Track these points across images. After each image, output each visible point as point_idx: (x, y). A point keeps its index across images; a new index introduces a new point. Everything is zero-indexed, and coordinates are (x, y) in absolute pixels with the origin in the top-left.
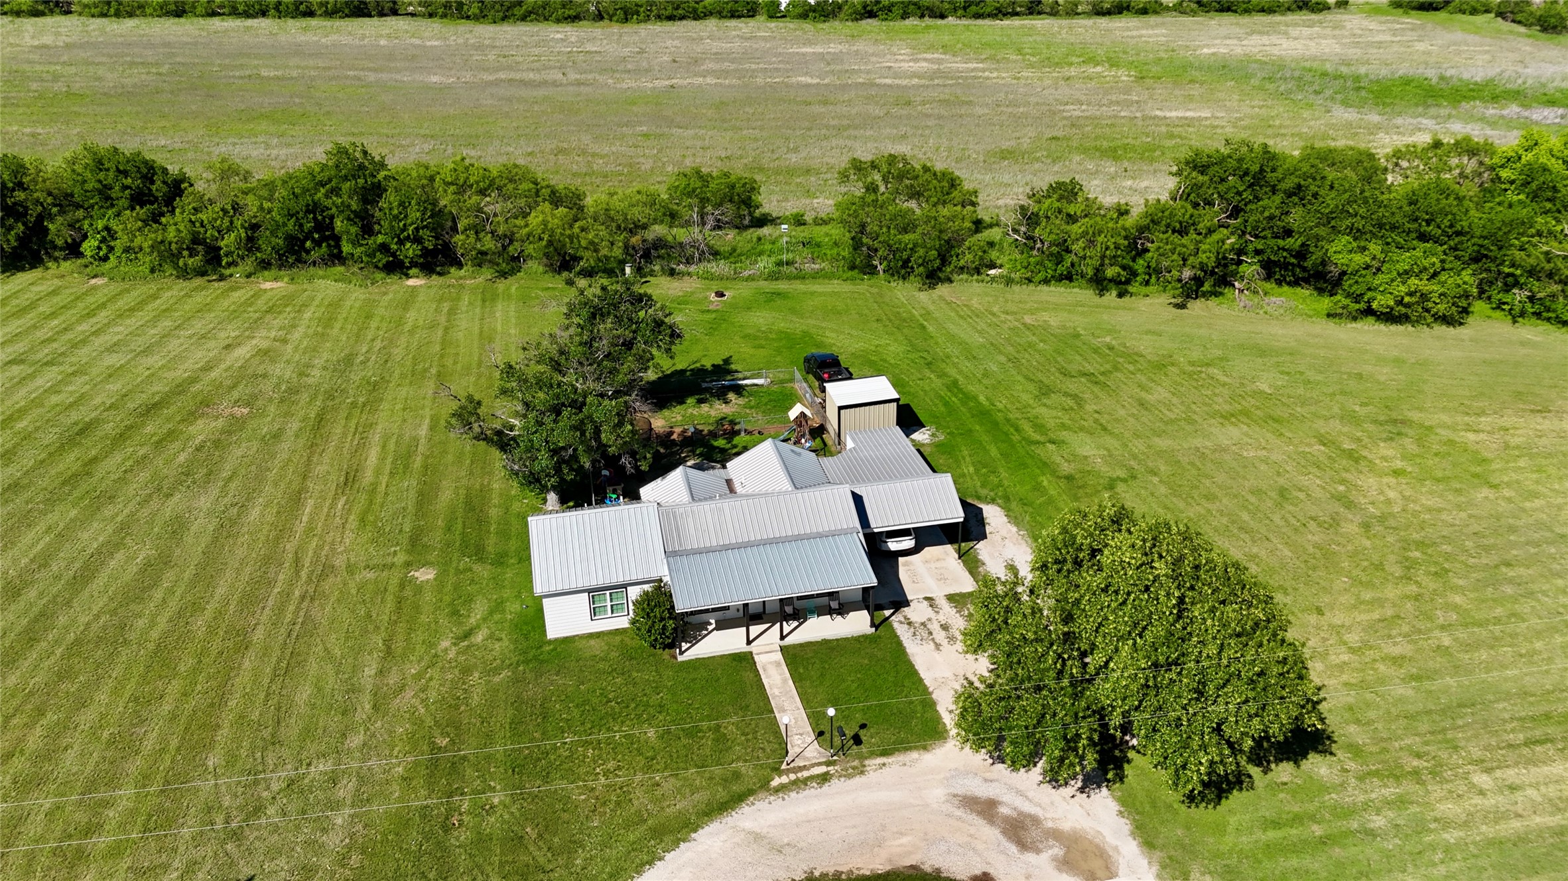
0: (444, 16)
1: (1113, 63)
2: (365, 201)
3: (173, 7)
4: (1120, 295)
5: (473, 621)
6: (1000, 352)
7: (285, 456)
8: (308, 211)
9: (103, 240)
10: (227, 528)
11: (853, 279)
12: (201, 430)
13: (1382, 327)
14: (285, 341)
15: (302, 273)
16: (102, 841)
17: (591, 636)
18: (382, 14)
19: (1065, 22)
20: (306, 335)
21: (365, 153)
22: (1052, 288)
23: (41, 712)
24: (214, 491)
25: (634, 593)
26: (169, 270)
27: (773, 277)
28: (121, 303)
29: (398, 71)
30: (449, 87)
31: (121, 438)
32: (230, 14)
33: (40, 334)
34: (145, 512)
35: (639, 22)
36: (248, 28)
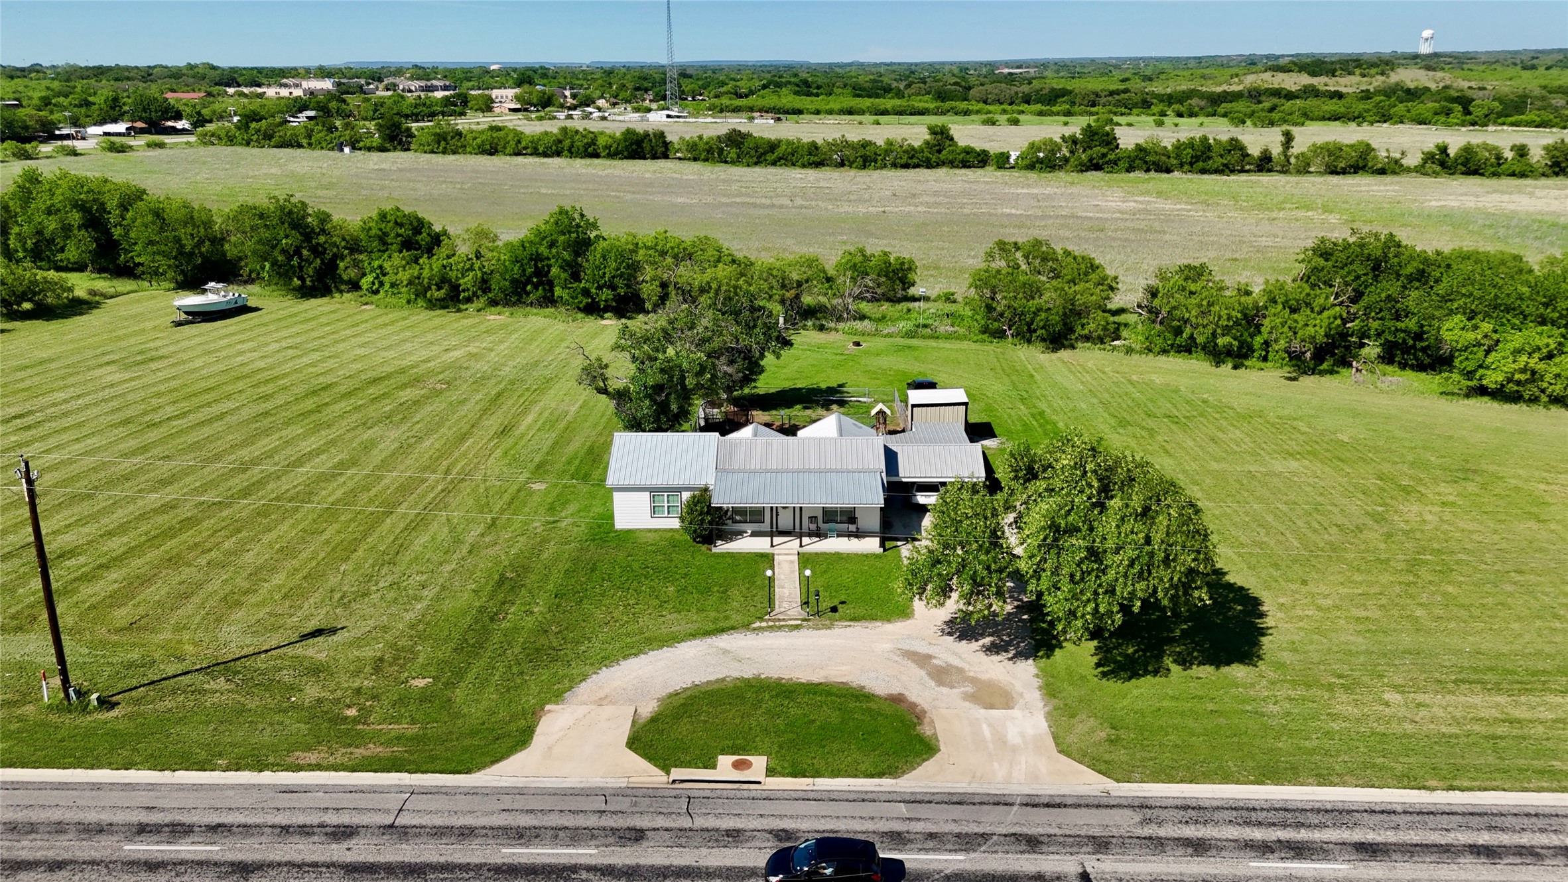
0: (706, 160)
1: (1326, 209)
2: (577, 254)
3: (488, 147)
4: (1235, 367)
5: (563, 514)
6: (1095, 396)
7: (463, 413)
8: (531, 259)
9: (377, 277)
10: (404, 449)
11: (983, 341)
12: (408, 394)
13: (1496, 405)
14: (491, 350)
15: (519, 311)
16: (253, 599)
17: (650, 530)
18: (655, 157)
19: (1292, 179)
20: (509, 347)
21: (582, 215)
22: (1171, 359)
23: (239, 531)
24: (404, 428)
25: (686, 495)
26: (421, 302)
27: (910, 335)
28: (379, 321)
29: (652, 193)
30: (691, 205)
31: (349, 394)
32: (531, 155)
33: (315, 334)
34: (349, 435)
35: (876, 168)
36: (543, 163)
